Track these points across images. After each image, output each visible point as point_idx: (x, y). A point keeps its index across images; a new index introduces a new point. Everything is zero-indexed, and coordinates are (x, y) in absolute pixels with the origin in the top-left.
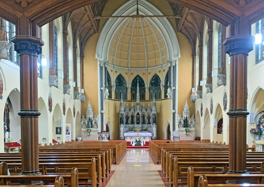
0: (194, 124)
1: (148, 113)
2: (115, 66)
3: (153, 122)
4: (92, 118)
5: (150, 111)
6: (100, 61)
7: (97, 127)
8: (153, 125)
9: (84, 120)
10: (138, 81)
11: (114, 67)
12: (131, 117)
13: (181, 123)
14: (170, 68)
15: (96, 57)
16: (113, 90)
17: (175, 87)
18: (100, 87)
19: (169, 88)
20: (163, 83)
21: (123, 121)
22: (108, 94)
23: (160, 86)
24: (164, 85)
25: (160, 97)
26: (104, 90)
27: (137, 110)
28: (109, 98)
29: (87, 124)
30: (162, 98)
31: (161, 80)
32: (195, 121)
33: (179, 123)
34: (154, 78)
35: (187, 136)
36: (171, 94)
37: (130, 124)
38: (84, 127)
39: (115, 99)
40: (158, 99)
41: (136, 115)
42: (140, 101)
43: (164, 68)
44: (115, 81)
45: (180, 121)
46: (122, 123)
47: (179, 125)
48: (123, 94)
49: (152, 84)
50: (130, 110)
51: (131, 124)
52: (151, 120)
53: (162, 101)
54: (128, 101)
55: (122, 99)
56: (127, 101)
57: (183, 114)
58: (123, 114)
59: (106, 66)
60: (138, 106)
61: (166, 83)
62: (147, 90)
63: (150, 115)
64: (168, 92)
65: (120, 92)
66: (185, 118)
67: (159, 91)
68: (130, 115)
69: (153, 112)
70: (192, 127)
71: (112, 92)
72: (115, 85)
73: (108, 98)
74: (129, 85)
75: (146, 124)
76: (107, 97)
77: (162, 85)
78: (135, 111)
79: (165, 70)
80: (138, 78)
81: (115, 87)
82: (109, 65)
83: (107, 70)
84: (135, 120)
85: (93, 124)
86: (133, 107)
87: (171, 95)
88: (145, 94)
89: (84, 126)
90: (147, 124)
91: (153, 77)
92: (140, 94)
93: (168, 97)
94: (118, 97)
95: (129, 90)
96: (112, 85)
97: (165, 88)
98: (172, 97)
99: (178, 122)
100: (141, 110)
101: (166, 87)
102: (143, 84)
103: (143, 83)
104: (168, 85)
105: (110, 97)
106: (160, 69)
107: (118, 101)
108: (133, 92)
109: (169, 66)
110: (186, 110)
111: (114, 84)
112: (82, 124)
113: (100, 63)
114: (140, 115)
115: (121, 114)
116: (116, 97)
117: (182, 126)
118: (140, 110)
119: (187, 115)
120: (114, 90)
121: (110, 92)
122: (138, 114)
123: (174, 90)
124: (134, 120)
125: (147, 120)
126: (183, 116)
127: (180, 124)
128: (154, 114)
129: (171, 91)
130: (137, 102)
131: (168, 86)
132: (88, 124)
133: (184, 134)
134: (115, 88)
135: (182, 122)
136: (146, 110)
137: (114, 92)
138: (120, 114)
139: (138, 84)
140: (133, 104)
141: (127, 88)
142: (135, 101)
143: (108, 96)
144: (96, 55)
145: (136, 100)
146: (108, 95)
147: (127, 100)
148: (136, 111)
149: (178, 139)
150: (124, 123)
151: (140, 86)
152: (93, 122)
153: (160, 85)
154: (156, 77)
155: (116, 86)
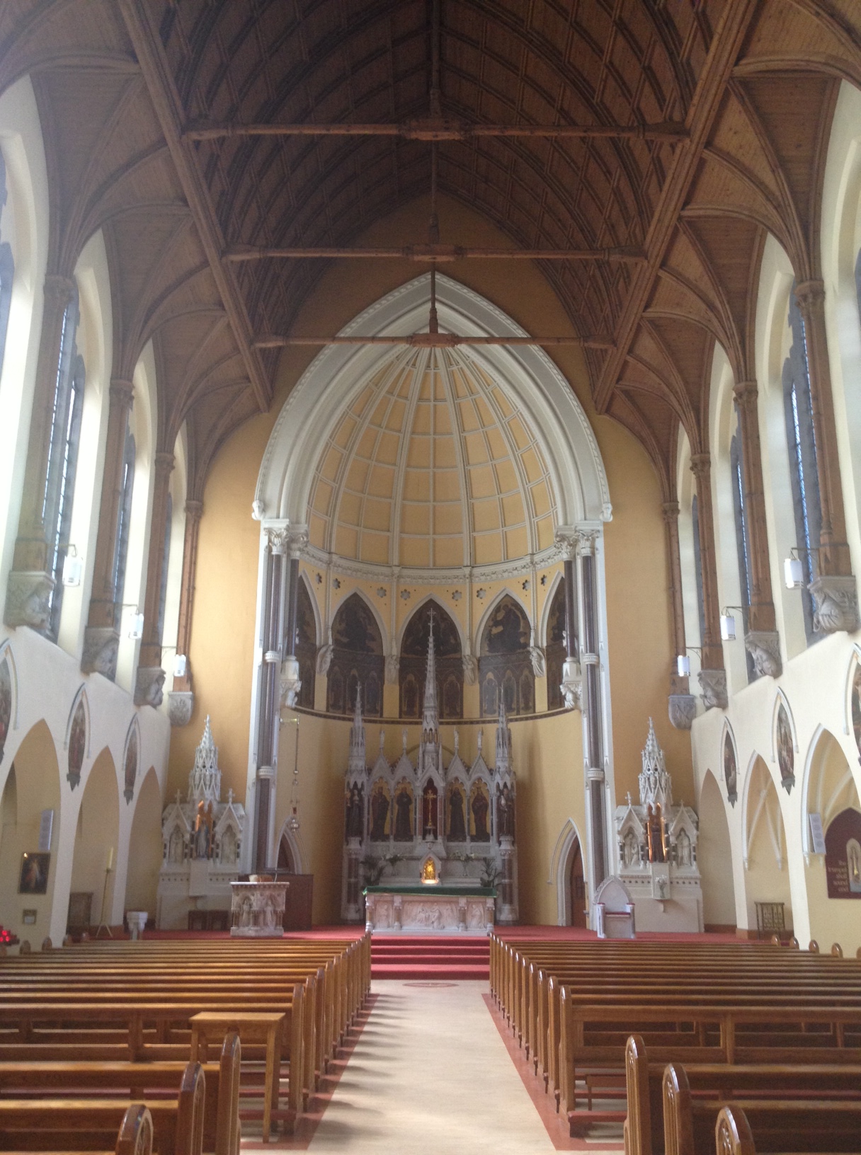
0: (693, 840)
1: (474, 783)
2: (335, 557)
3: (501, 831)
4: (215, 806)
5: (487, 772)
6: (270, 532)
7: (238, 855)
8: (500, 843)
9: (178, 817)
10: (431, 625)
11: (329, 563)
12: (398, 803)
13: (634, 836)
14: (569, 566)
15: (256, 515)
16: (321, 666)
17: (598, 656)
18: (261, 650)
19: (568, 659)
20: (539, 636)
21: (361, 822)
22: (298, 686)
23: (529, 652)
24: (545, 644)
25: (531, 704)
26: (279, 666)
27: (424, 768)
28: (299, 703)
29: (187, 837)
30: (537, 710)
31: (532, 625)
32: (697, 828)
33: (625, 838)
34: (500, 616)
35: (664, 911)
36: (577, 686)
37: (392, 837)
38: (173, 852)
39: (328, 711)
40: (521, 711)
41: (420, 792)
42: (441, 723)
43: (542, 570)
44: (330, 624)
45: (631, 823)
46: (356, 835)
47: (622, 848)
48: (363, 684)
49: (491, 640)
50: (393, 766)
51: (396, 839)
52: (492, 819)
53: (539, 721)
54: (387, 722)
55: (358, 711)
56: (381, 722)
57: (641, 787)
58: (359, 786)
59: (296, 555)
60: (430, 747)
61: (555, 635)
62: (470, 667)
63: (485, 795)
64: (565, 679)
65: (354, 676)
66: (650, 808)
67: (523, 678)
68: (391, 791)
69: (498, 778)
70: (686, 860)
71: (317, 676)
72: (330, 642)
73: (294, 706)
74: (391, 647)
75: (468, 838)
76: (291, 701)
77: (538, 647)
78: (415, 770)
79: (546, 580)
80: (432, 613)
81: (329, 652)
82: (308, 553)
83: (300, 573)
84: (417, 815)
85: (218, 837)
86: (408, 752)
87: (581, 690)
88: (462, 688)
89: (173, 846)
90: (473, 839)
91: (497, 609)
92: (441, 688)
93: (568, 703)
94: (340, 703)
95: (391, 671)
96: (318, 643)
97: (548, 660)
98: (583, 703)
99: (619, 833)
100: (446, 769)
101: (556, 655)
102: (453, 641)
103: (451, 637)
104: (565, 643)
105: (305, 698)
106: (527, 574)
107: (339, 718)
108: (411, 677)
109: (565, 557)
110: (652, 767)
111: (327, 638)
112: (166, 837)
113: (270, 541)
114: (441, 792)
115: (352, 786)
116: (331, 702)
117: (638, 853)
118: (437, 769)
119: (658, 793)
120: (327, 666)
121: (307, 676)
122: (430, 785)
123: (594, 669)
124: (412, 815)
125: (473, 816)
126: (643, 799)
127: (628, 839)
128: (505, 785)
129: (579, 671)
130: (425, 724)
131: (564, 649)
132: (192, 836)
133: (652, 896)
134: (329, 657)
135: (636, 833)
136: (468, 769)
137: (326, 679)
138: (349, 783)
139: (431, 639)
140: (407, 735)
141: (381, 660)
142: (417, 723)
143: (297, 694)
144: (255, 505)
145: (421, 714)
146: (298, 689)
147: (381, 716)
148: (420, 772)
149: (630, 922)
150: (365, 831)
151: (437, 652)
152: (217, 829)
153: (527, 645)
154: (511, 610)
155: (333, 650)
